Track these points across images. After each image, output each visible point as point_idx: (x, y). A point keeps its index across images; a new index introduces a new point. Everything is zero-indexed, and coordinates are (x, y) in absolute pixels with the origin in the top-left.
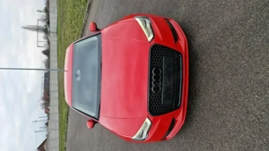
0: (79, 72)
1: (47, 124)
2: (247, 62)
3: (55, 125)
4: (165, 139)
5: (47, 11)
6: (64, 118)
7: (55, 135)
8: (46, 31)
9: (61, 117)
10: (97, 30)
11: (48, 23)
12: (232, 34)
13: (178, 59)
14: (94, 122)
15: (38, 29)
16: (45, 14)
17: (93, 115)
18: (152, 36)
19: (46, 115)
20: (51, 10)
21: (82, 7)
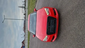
0: (31, 22)
1: (25, 35)
2: (72, 22)
3: (27, 36)
4: (52, 41)
5: (25, 2)
6: (29, 34)
7: (27, 39)
8: (25, 8)
9: (28, 34)
10: (36, 10)
11: (25, 5)
12: (69, 14)
13: (55, 20)
14: (35, 36)
15: (22, 7)
16: (24, 3)
17: (34, 34)
18: (48, 14)
19: (24, 33)
20: (26, 1)
21: (34, 1)
